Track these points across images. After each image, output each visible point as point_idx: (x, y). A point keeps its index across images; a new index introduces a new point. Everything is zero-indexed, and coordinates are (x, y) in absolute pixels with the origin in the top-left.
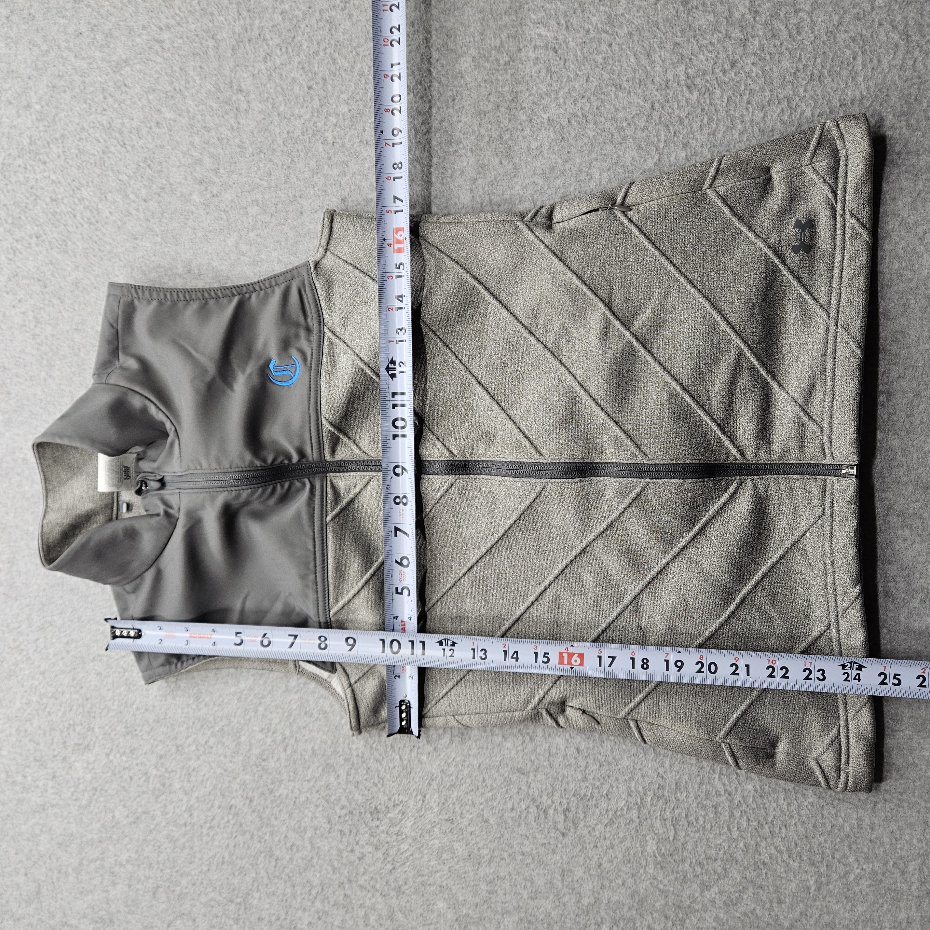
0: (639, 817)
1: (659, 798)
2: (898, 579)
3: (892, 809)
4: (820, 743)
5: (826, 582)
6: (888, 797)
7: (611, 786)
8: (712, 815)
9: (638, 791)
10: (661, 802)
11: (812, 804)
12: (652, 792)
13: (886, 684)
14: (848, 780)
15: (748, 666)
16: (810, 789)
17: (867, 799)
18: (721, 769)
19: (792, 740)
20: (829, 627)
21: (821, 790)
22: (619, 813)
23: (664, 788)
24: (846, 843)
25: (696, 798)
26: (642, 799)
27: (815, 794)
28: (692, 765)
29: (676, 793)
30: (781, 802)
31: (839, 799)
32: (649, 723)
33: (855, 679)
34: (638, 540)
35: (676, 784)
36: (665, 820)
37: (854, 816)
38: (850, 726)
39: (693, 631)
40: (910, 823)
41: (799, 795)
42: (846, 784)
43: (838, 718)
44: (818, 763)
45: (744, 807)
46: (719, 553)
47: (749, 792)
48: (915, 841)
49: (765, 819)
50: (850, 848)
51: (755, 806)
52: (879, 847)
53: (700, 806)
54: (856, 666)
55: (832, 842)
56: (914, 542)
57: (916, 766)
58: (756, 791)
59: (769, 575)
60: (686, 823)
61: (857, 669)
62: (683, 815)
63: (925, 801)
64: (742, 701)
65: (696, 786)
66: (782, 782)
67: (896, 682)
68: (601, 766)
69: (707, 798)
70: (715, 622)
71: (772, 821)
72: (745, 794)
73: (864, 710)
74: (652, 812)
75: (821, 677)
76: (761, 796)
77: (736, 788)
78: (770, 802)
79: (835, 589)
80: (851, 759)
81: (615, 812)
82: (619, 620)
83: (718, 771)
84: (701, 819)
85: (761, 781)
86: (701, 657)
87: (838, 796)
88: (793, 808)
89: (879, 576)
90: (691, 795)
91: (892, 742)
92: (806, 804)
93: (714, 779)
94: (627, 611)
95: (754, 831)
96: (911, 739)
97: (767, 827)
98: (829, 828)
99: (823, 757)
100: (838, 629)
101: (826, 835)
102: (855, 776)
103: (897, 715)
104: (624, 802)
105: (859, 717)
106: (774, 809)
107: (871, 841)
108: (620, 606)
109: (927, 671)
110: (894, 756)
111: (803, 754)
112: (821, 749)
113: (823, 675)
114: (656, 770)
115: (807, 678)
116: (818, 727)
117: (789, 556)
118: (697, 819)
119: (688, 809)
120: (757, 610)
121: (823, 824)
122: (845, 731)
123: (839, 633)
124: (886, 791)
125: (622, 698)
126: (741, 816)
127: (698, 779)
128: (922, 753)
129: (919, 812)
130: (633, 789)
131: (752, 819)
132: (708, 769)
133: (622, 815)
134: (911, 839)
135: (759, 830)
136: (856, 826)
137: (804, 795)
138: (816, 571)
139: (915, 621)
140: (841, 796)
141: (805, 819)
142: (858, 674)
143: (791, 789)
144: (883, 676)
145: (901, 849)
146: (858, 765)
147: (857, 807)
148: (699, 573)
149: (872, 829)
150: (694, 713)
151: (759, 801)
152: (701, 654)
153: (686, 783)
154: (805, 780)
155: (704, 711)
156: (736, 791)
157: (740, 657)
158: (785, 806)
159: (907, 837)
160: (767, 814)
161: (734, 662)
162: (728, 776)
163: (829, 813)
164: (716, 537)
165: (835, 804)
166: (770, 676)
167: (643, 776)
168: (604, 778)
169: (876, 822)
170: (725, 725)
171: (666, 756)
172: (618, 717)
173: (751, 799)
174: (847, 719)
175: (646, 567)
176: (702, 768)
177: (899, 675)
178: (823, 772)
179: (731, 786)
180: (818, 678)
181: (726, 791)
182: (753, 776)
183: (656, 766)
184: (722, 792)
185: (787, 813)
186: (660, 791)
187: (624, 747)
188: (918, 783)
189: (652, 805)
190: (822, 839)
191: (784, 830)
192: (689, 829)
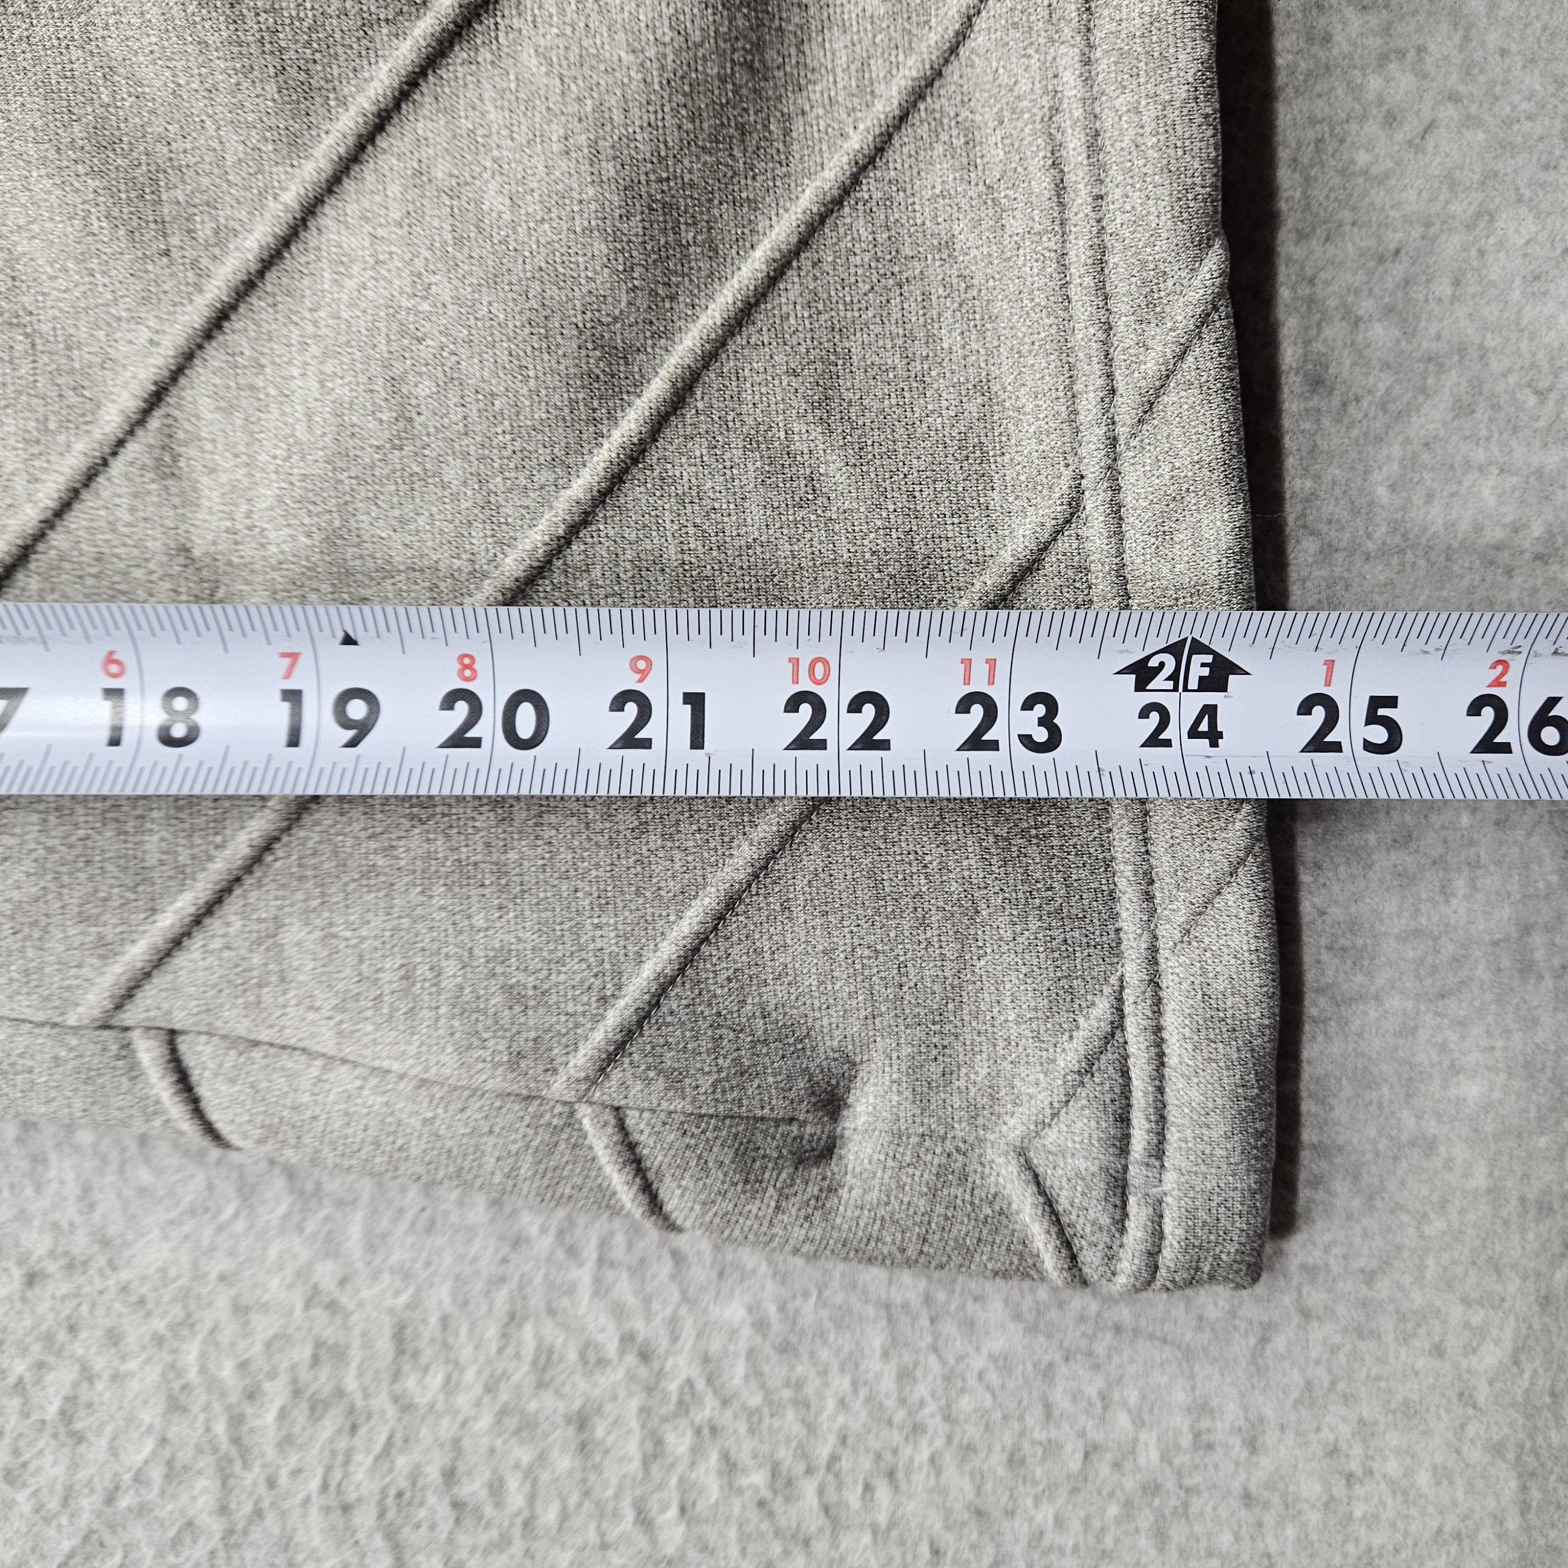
0: (223, 1510)
1: (317, 1408)
2: (1366, 306)
3: (1334, 1350)
4: (1036, 1073)
5: (1063, 268)
6: (1315, 1297)
7: (87, 1375)
8: (564, 1462)
9: (213, 1384)
10: (329, 1425)
11: (1003, 1362)
12: (283, 1378)
13: (1336, 747)
14: (1158, 1235)
15: (695, 701)
16: (997, 1291)
17: (1233, 1314)
18: (604, 1244)
19: (914, 1069)
20: (1075, 506)
21: (1043, 1293)
22: (125, 1501)
23: (339, 1354)
24: (1145, 1520)
25: (491, 1389)
26: (236, 1420)
27: (1017, 1317)
28: (471, 1232)
29: (396, 1375)
30: (873, 1365)
31: (1118, 1329)
32: (231, 1041)
33: (1194, 733)
34: (147, 72)
35: (399, 1336)
36: (346, 1509)
37: (1180, 1397)
38: (1167, 981)
39: (443, 557)
40: (1406, 1403)
41: (949, 1328)
42: (1153, 1254)
43: (1115, 950)
44: (1028, 1166)
45: (709, 1408)
46: (557, 131)
47: (733, 1334)
48: (1423, 1479)
49: (803, 1453)
50: (1160, 1535)
51: (756, 1400)
52: (1280, 1523)
53: (511, 1423)
54: (1198, 669)
55: (1086, 1523)
56: (1431, 126)
57: (1431, 1147)
58: (761, 1326)
59: (806, 259)
60: (444, 1512)
61: (1205, 685)
62: (433, 1473)
63: (1466, 1301)
64: (685, 895)
65: (492, 1332)
66: (874, 1276)
67: (1379, 735)
68: (32, 1279)
69: (541, 1385)
70: (546, 503)
71: (834, 1459)
72: (715, 1346)
73: (1230, 896)
74: (283, 1479)
75: (1041, 735)
76: (786, 1349)
77: (674, 1323)
78: (824, 1373)
79: (1103, 293)
80: (1173, 1135)
81: (110, 1500)
82: (76, 520)
83: (590, 1253)
84: (513, 1483)
85: (782, 1278)
86: (467, 664)
87: (1111, 1315)
88: (922, 1390)
89: (1284, 293)
90: (470, 1375)
91: (1336, 1048)
92: (978, 1362)
93: (571, 1290)
94: (117, 466)
95: (754, 1514)
96: (1408, 1031)
97: (809, 1488)
98: (1075, 1464)
99: (1051, 1136)
100: (1116, 511)
101: (1063, 1494)
102: (1191, 1214)
103: (1353, 927)
104: (149, 1444)
105: (1206, 932)
106: (842, 1404)
107: (1248, 1498)
108: (80, 446)
109: (1512, 678)
110: (1341, 1113)
111: (961, 1129)
112: (1043, 1099)
113: (1047, 721)
114: (303, 1273)
115: (976, 742)
116: (1028, 1000)
117: (896, 156)
118: (496, 1488)
119: (456, 1445)
120: (751, 443)
121: (1052, 1449)
122: (1145, 1008)
123: (1118, 534)
124: (1309, 1271)
125: (84, 919)
126: (696, 1451)
127: (501, 1296)
128: (1454, 1092)
129: (1438, 1351)
130: (192, 1375)
131: (744, 1457)
132: (545, 1244)
133: (142, 1510)
134: (1408, 1473)
135: (778, 1505)
136: (1186, 1441)
137: (969, 1326)
138: (1015, 224)
139: (1430, 497)
140: (1124, 1313)
141: (973, 1431)
142: (1210, 711)
143: (915, 1301)
144: (1319, 713)
145: (1372, 1521)
146: (1206, 1158)
147: (1188, 1354)
148: (459, 242)
149: (1253, 1445)
150: (450, 967)
151: (775, 1371)
152: (460, 646)
153: (445, 1321)
154: (969, 1253)
155: (502, 956)
156: (674, 1338)
157: (654, 649)
158: (888, 1384)
159: (1392, 1467)
160: (811, 1429)
161: (631, 683)
162: (639, 1269)
163: (1075, 1397)
164: (543, 55)
165: (1100, 1349)
166: (804, 742)
167: (240, 1309)
168: (48, 1339)
169: (1268, 1411)
170: (597, 1019)
171: (344, 1203)
172: (72, 1020)
173: (740, 1369)
174: (1153, 950)
175: (205, 230)
176: (518, 1242)
177: (1392, 702)
178: (1049, 1205)
179: (648, 1316)
180: (1027, 741)
181: (627, 1339)
182: (750, 1258)
183: (305, 1255)
184: (612, 1348)
185: (900, 1416)
186: (324, 1372)
187: (145, 1176)
188: (1437, 1225)
189: (286, 1442)
190: (1044, 1515)
191: (883, 1494)
192: (463, 1540)
